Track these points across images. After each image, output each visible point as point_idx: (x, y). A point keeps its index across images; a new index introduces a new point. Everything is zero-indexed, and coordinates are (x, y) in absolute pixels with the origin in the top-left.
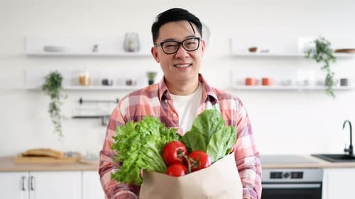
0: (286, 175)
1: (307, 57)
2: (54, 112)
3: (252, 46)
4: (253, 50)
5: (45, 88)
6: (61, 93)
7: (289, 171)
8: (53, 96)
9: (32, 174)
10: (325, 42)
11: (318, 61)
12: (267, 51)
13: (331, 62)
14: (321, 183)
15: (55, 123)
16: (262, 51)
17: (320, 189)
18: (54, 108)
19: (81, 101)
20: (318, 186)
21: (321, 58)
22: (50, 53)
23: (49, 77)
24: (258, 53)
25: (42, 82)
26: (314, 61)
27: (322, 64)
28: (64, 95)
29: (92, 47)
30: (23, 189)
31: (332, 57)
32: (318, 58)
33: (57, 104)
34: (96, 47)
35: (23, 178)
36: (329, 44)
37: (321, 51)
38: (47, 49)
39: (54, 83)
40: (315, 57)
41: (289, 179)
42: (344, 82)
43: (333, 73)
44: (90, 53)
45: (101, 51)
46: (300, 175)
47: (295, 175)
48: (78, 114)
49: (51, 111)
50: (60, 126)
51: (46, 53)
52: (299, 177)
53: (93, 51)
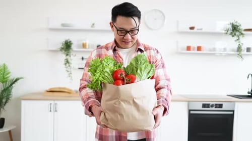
0: (212, 106)
1: (227, 33)
2: (67, 65)
3: (192, 26)
4: (192, 28)
5: (62, 49)
6: (72, 53)
7: (214, 103)
8: (67, 55)
9: (56, 102)
10: (237, 24)
11: (233, 36)
12: (201, 29)
13: (241, 37)
14: (233, 111)
15: (68, 71)
16: (198, 29)
17: (233, 115)
18: (67, 62)
19: (83, 59)
20: (232, 113)
21: (235, 35)
22: (65, 28)
23: (64, 43)
24: (195, 30)
25: (60, 46)
26: (231, 36)
27: (236, 38)
28: (74, 55)
29: (91, 25)
30: (51, 111)
31: (242, 34)
32: (233, 34)
33: (69, 60)
34: (93, 24)
35: (51, 104)
36: (240, 25)
37: (235, 29)
38: (63, 25)
39: (67, 46)
40: (231, 34)
41: (214, 109)
42: (248, 50)
43: (242, 44)
44: (90, 28)
45: (97, 27)
46: (221, 106)
47: (218, 106)
48: (81, 67)
49: (66, 64)
50: (71, 73)
51: (63, 28)
52: (220, 107)
53: (92, 27)
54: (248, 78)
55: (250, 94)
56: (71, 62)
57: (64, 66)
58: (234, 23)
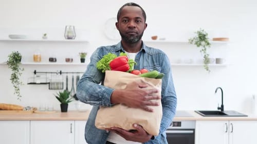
1: (191, 43)
2: (15, 80)
4: (154, 38)
5: (9, 63)
6: (20, 67)
8: (15, 69)
10: (204, 33)
11: (198, 46)
12: (164, 39)
13: (207, 47)
14: (194, 130)
16: (160, 39)
17: (193, 134)
18: (14, 77)
19: (35, 72)
20: (192, 132)
21: (200, 44)
22: (14, 39)
23: (12, 56)
24: (158, 40)
25: (7, 59)
26: (196, 45)
27: (201, 48)
28: (22, 69)
29: (43, 36)
31: (208, 44)
32: (199, 45)
33: (17, 74)
34: (45, 35)
36: (207, 34)
37: (202, 37)
38: (11, 36)
39: (16, 59)
40: (196, 43)
42: (218, 61)
43: (208, 55)
44: (40, 38)
45: (49, 38)
46: (179, 124)
47: (176, 124)
48: (33, 82)
49: (13, 79)
50: (19, 89)
51: (11, 39)
52: (178, 126)
53: (43, 38)
54: (216, 92)
55: (220, 110)
56: (19, 77)
57: (11, 81)
58: (201, 32)
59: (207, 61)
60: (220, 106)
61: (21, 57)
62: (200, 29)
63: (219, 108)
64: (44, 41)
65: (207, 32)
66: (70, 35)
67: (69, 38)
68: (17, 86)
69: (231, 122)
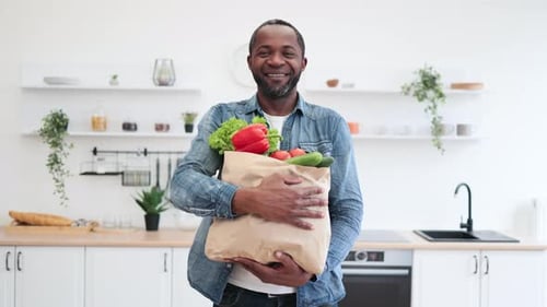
0: (361, 256)
1: (406, 94)
2: (56, 166)
3: (331, 78)
4: (332, 83)
5: (45, 133)
6: (66, 140)
7: (365, 250)
8: (55, 144)
10: (433, 74)
11: (420, 100)
12: (352, 86)
13: (438, 102)
14: (410, 268)
15: (57, 181)
16: (344, 86)
17: (408, 278)
18: (54, 161)
19: (95, 152)
20: (406, 272)
21: (425, 96)
22: (54, 86)
23: (50, 118)
24: (339, 88)
25: (40, 125)
26: (416, 99)
27: (426, 103)
28: (69, 144)
29: (109, 79)
30: (8, 269)
31: (441, 95)
32: (421, 97)
33: (59, 155)
34: (115, 77)
35: (8, 254)
37: (429, 82)
38: (47, 80)
39: (57, 126)
40: (417, 94)
41: (364, 262)
43: (440, 118)
44: (105, 84)
45: (123, 83)
46: (380, 256)
47: (373, 257)
48: (89, 170)
49: (52, 164)
50: (63, 185)
51: (48, 86)
52: (377, 260)
53: (111, 83)
54: (456, 192)
55: (465, 230)
56: (64, 161)
57: (48, 169)
58: (427, 71)
59: (438, 129)
60: (465, 222)
61: (67, 121)
62: (426, 65)
63: (462, 226)
64: (114, 90)
65: (438, 71)
66: (164, 77)
67: (162, 84)
68: (60, 179)
69: (484, 254)
